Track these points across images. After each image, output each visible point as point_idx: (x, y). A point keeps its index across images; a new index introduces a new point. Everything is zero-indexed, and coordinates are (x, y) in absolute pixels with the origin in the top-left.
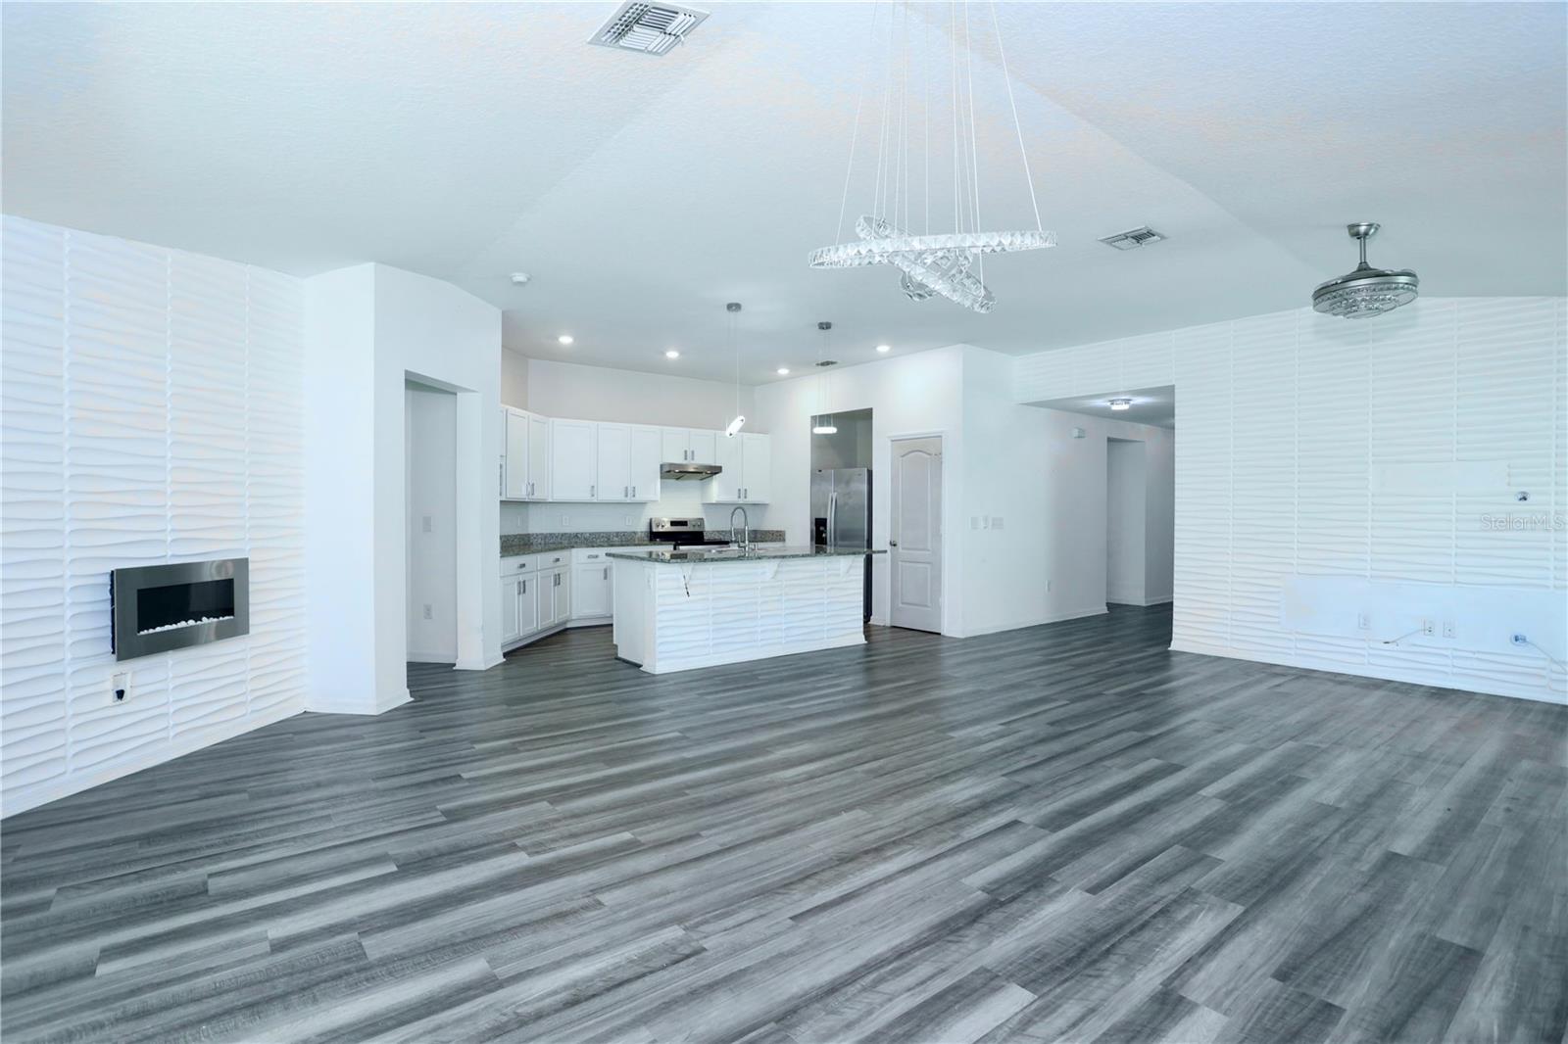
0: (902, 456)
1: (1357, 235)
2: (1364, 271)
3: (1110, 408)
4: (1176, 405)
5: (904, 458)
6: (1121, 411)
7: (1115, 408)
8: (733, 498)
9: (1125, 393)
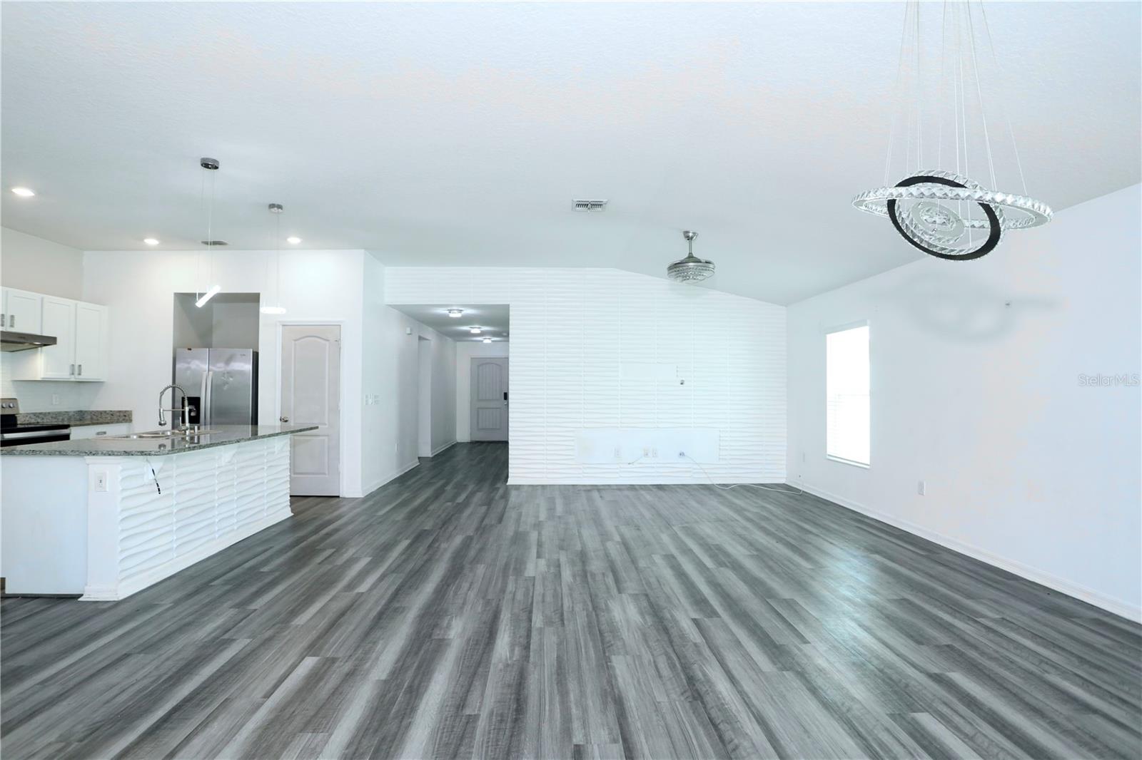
0: (295, 340)
1: (689, 239)
2: (691, 258)
3: (448, 315)
4: (511, 318)
5: (297, 342)
6: (457, 318)
7: (452, 315)
8: (64, 374)
9: (457, 305)
